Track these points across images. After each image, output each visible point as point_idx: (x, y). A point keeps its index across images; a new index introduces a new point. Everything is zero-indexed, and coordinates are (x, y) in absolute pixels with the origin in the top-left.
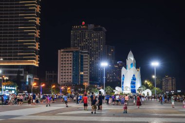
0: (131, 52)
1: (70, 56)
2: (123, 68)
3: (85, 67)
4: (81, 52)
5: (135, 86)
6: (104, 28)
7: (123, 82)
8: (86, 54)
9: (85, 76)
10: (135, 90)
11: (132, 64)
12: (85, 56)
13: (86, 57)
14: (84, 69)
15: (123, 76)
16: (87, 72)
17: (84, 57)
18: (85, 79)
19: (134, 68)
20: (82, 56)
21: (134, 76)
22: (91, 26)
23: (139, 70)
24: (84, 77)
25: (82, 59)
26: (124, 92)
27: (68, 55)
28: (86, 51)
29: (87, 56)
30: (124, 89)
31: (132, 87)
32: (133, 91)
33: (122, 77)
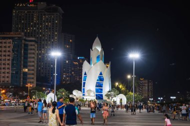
0: (97, 38)
1: (8, 45)
2: (86, 63)
3: (30, 62)
4: (26, 40)
5: (102, 90)
6: (60, 8)
7: (84, 83)
8: (33, 43)
9: (30, 74)
10: (102, 95)
11: (98, 57)
12: (31, 45)
13: (33, 47)
14: (29, 64)
15: (85, 74)
16: (32, 68)
17: (30, 47)
18: (30, 78)
19: (101, 62)
20: (26, 45)
21: (101, 74)
22: (43, 5)
23: (109, 66)
24: (28, 76)
25: (26, 50)
26: (85, 98)
27: (5, 43)
28: (33, 39)
29: (34, 45)
30: (86, 93)
31: (97, 91)
32: (99, 97)
33: (83, 75)
